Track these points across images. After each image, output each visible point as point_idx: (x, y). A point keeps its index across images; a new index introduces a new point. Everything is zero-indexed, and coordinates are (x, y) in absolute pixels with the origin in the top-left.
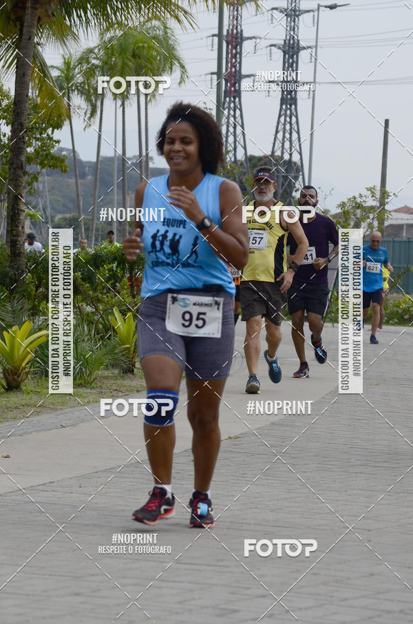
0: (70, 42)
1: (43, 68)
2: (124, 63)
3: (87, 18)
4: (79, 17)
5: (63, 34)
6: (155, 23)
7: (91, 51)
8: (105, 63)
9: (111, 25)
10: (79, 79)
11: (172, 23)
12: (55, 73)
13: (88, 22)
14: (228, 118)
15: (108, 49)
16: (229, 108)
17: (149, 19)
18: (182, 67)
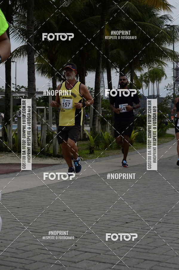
0: (142, 71)
1: (136, 77)
2: (154, 76)
3: (145, 66)
4: (144, 66)
5: (140, 69)
6: (160, 66)
7: (146, 73)
8: (149, 75)
9: (150, 68)
10: (144, 79)
11: (163, 66)
12: (139, 78)
13: (145, 67)
14: (176, 86)
15: (150, 72)
16: (176, 84)
17: (158, 66)
18: (166, 76)
